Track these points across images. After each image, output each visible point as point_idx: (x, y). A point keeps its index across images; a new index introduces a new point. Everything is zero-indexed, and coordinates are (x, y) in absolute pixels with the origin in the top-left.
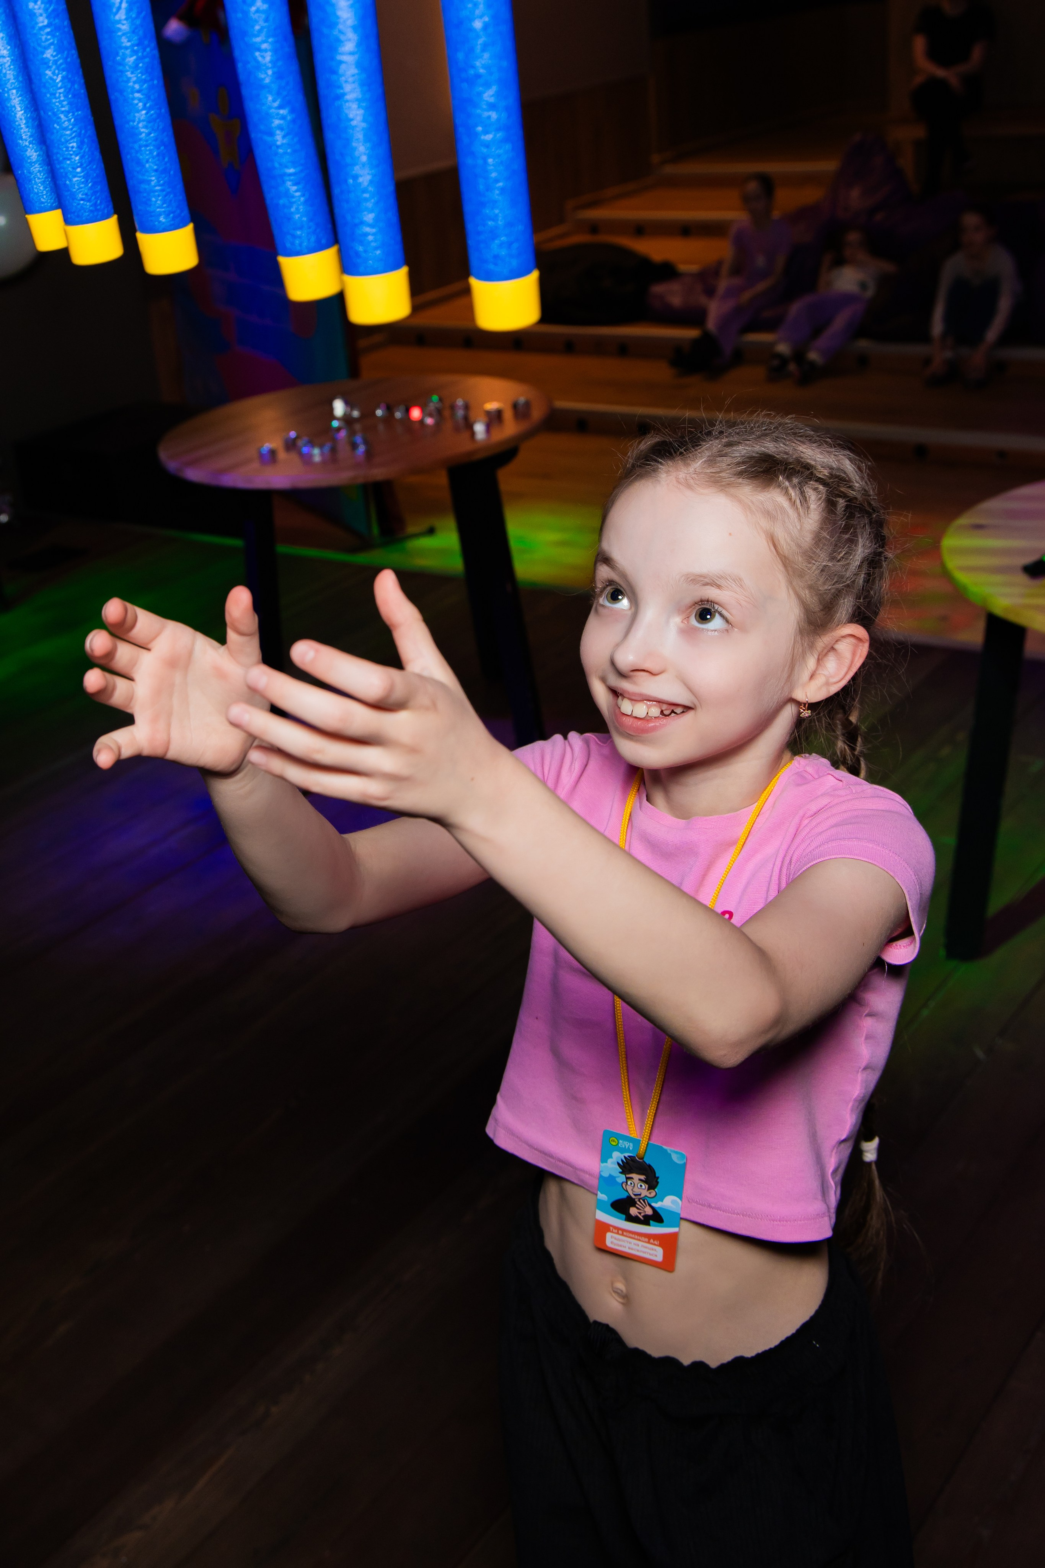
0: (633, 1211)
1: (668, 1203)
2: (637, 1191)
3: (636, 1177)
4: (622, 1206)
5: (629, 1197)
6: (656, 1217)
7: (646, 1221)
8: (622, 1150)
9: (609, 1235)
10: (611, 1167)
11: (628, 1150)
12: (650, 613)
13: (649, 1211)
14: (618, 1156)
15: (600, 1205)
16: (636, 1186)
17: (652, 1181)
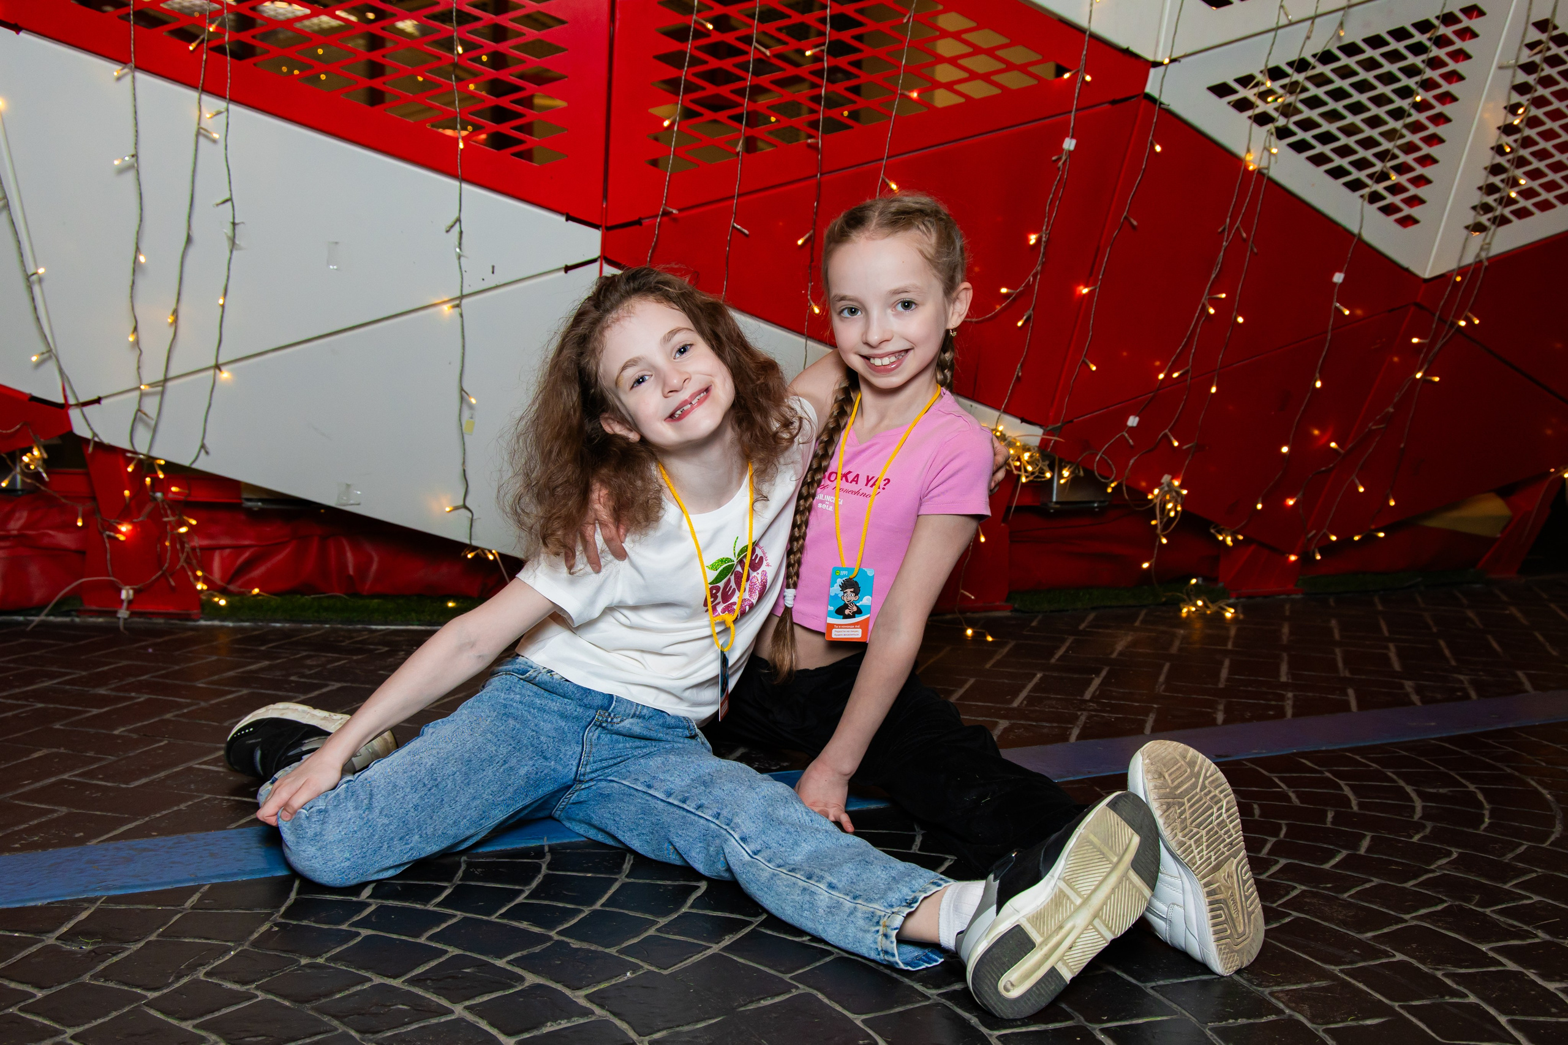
0: (847, 612)
1: (866, 601)
2: (849, 599)
3: (848, 590)
4: (840, 611)
5: (845, 604)
6: (859, 612)
7: (853, 616)
8: (841, 577)
9: (834, 630)
10: (836, 589)
11: (845, 576)
12: (875, 312)
13: (855, 609)
14: (840, 581)
15: (829, 614)
16: (850, 596)
17: (856, 592)
